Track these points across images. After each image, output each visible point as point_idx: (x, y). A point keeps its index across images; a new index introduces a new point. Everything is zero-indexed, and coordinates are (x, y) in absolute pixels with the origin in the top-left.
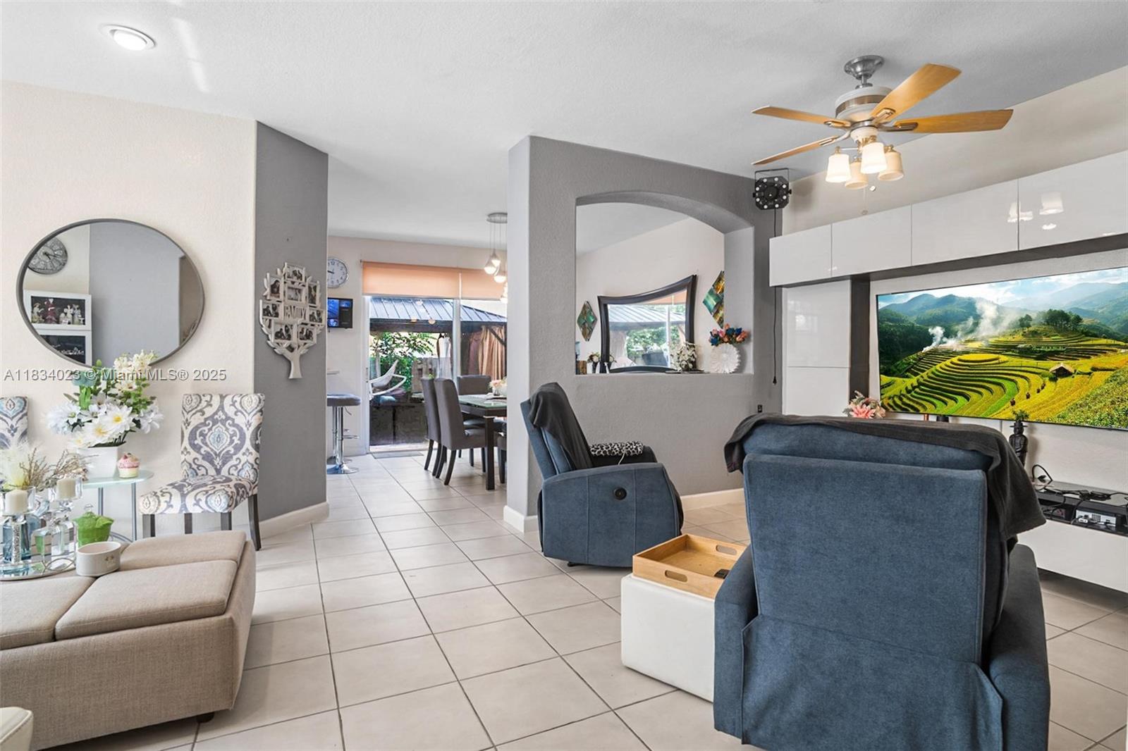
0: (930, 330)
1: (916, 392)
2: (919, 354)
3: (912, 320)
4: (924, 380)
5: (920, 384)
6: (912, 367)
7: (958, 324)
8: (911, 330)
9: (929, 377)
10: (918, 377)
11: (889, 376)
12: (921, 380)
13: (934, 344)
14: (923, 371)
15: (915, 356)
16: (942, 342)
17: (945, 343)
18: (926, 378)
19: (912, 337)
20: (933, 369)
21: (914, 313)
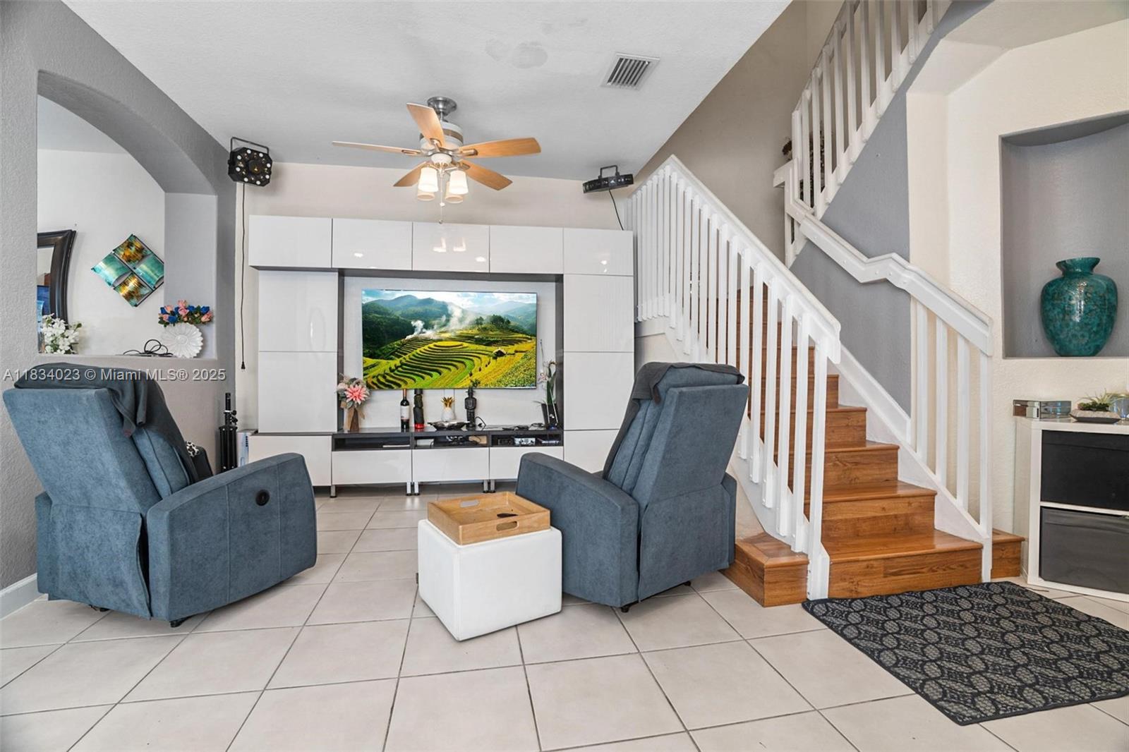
0: (412, 323)
1: (399, 371)
2: (402, 340)
3: (398, 313)
4: (407, 361)
5: (402, 364)
6: (396, 351)
7: (435, 319)
8: (396, 322)
9: (411, 359)
10: (401, 359)
11: (373, 358)
12: (404, 361)
13: (415, 334)
14: (405, 354)
15: (399, 342)
16: (421, 332)
17: (424, 333)
18: (408, 359)
19: (397, 327)
20: (414, 353)
21: (399, 309)
